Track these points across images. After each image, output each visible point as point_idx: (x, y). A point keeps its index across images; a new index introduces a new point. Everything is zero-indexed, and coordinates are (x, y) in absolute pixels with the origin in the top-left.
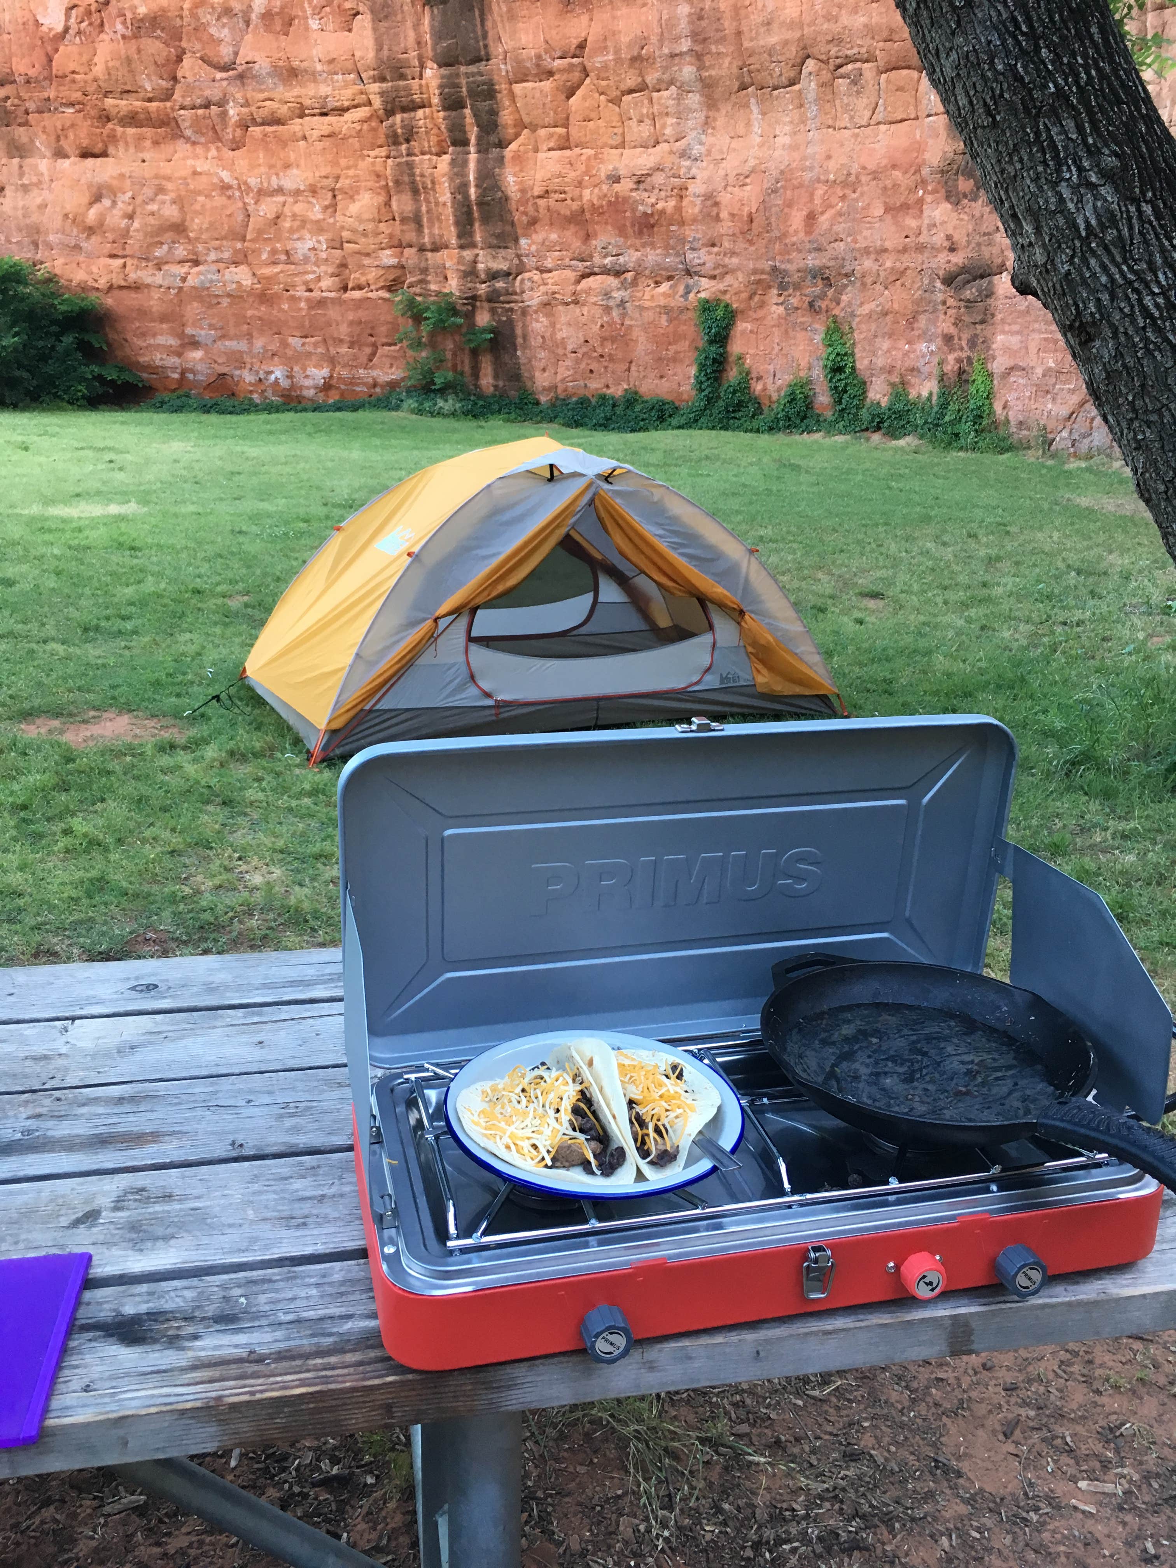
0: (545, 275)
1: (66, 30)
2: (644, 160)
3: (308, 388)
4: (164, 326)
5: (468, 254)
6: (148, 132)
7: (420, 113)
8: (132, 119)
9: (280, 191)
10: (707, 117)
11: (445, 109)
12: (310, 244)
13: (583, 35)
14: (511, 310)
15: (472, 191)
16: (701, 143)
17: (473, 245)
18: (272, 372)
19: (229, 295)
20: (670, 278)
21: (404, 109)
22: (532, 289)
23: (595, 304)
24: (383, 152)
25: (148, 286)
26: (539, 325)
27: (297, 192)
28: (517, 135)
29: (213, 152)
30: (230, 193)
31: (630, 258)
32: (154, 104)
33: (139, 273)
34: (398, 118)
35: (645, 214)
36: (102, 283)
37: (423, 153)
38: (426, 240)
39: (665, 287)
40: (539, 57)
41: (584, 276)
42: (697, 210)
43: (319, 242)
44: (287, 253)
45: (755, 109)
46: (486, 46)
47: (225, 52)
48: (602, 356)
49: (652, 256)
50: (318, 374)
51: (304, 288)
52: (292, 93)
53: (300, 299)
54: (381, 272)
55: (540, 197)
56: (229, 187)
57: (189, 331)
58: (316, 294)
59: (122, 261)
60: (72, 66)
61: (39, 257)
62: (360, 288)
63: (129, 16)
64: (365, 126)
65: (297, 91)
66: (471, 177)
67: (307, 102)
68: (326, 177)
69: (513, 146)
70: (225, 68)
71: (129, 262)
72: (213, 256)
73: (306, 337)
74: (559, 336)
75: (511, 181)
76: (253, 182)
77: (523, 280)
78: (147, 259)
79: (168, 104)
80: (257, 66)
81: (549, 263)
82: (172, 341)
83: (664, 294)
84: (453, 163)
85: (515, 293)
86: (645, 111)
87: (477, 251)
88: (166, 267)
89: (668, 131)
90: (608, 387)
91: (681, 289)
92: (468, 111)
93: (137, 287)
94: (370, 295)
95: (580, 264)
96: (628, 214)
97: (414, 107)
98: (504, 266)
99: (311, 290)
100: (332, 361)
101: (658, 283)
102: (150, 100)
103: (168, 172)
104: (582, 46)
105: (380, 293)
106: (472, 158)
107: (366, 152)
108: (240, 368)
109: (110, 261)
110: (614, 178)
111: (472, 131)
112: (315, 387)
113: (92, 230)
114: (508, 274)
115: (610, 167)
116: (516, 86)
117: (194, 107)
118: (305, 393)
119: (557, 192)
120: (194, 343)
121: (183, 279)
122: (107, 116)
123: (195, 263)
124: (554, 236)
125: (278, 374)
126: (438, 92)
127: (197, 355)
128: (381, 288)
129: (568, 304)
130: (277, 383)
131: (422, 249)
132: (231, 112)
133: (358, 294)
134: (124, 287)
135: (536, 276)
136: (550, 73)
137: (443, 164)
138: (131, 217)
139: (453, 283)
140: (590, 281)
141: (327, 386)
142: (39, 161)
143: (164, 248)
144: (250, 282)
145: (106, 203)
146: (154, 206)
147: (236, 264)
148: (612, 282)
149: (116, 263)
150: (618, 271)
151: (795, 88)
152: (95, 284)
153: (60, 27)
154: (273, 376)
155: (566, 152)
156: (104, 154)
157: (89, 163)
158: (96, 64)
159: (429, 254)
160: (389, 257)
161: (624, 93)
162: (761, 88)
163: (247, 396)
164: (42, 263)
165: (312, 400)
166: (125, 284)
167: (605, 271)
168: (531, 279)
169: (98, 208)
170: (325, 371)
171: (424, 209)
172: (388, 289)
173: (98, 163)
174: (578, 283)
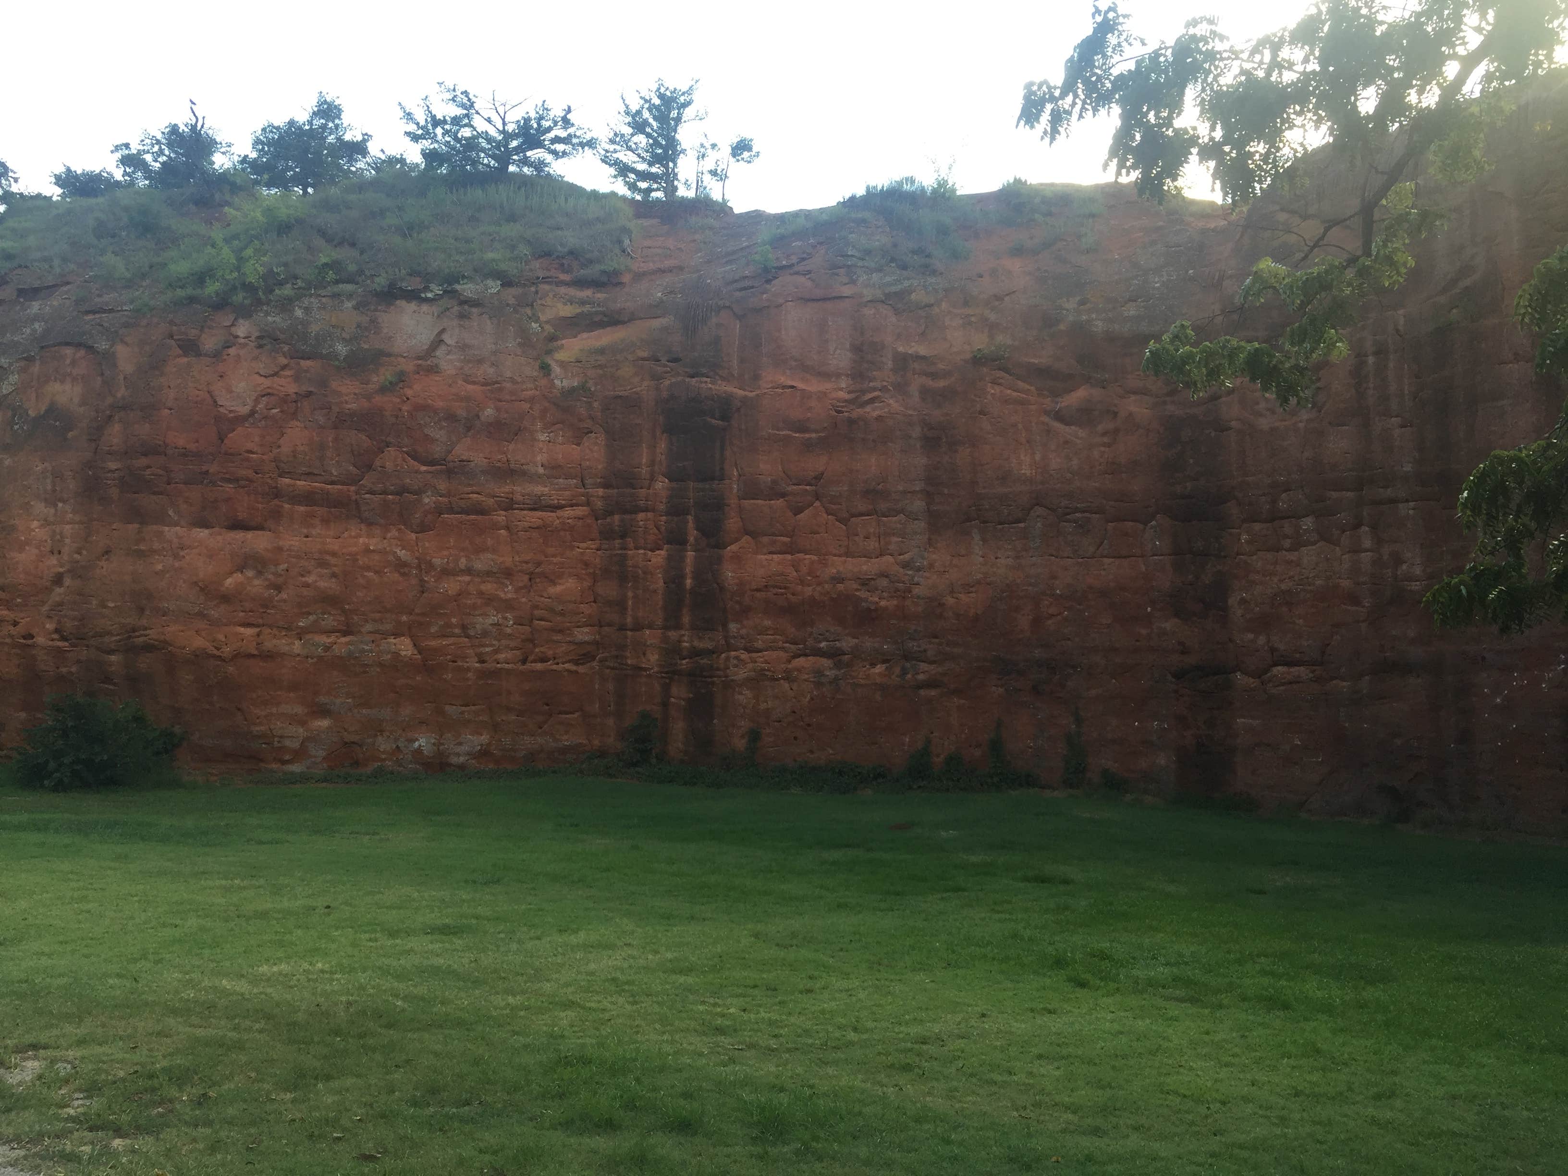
0: (754, 655)
1: (252, 413)
2: (869, 567)
3: (458, 755)
4: (292, 695)
5: (673, 634)
6: (321, 511)
7: (641, 516)
8: (308, 498)
9: (469, 571)
10: (930, 539)
11: (668, 514)
12: (493, 619)
13: (821, 469)
14: (713, 683)
15: (689, 582)
16: (923, 558)
17: (678, 627)
18: (417, 740)
19: (381, 665)
20: (884, 662)
21: (625, 512)
22: (736, 666)
23: (806, 680)
24: (593, 545)
25: (283, 655)
26: (741, 697)
27: (489, 573)
28: (737, 540)
29: (394, 533)
30: (406, 570)
31: (847, 643)
32: (336, 487)
33: (275, 641)
34: (617, 517)
35: (869, 609)
36: (227, 651)
37: (637, 548)
38: (629, 620)
39: (879, 669)
40: (774, 482)
41: (796, 656)
42: (920, 609)
43: (506, 618)
44: (464, 627)
45: (977, 537)
46: (722, 469)
47: (438, 450)
48: (809, 725)
49: (869, 643)
50: (476, 740)
51: (476, 659)
52: (504, 489)
53: (468, 669)
54: (572, 647)
55: (758, 590)
56: (405, 564)
57: (323, 699)
58: (490, 666)
59: (257, 630)
60: (250, 446)
61: (144, 622)
62: (544, 660)
63: (335, 409)
64: (580, 523)
65: (507, 489)
66: (688, 570)
67: (518, 497)
68: (527, 563)
69: (733, 548)
70: (432, 463)
71: (267, 631)
72: (369, 627)
73: (467, 705)
74: (763, 706)
75: (729, 574)
76: (437, 561)
77: (728, 659)
78: (288, 629)
79: (353, 488)
80: (472, 464)
81: (759, 644)
82: (299, 710)
83: (880, 674)
84: (669, 558)
85: (718, 669)
86: (872, 530)
87: (683, 632)
88: (308, 637)
89: (892, 547)
90: (812, 752)
91: (897, 670)
92: (690, 518)
93: (269, 656)
94: (555, 667)
95: (792, 646)
96: (850, 608)
97: (637, 510)
98: (709, 645)
99: (483, 662)
100: (495, 727)
101: (873, 665)
102: (333, 483)
103: (336, 548)
104: (818, 477)
105: (567, 666)
106: (690, 554)
107: (577, 544)
108: (376, 736)
109: (242, 630)
110: (838, 579)
111: (692, 534)
112: (468, 754)
113: (225, 598)
114: (712, 652)
115: (835, 571)
116: (746, 503)
117: (385, 492)
118: (454, 760)
119: (776, 587)
120: (323, 712)
121: (327, 648)
122: (277, 494)
123: (345, 633)
124: (767, 623)
125: (423, 742)
126: (664, 500)
127: (324, 723)
128: (569, 661)
129: (777, 680)
130: (419, 751)
131: (622, 628)
132: (426, 500)
133: (539, 666)
134: (254, 656)
135: (744, 656)
136: (783, 495)
137: (659, 557)
138: (279, 588)
139: (653, 657)
140: (801, 662)
141: (484, 753)
142: (167, 529)
143: (310, 617)
144: (409, 653)
145: (250, 573)
146: (310, 579)
147: (396, 635)
148: (826, 662)
149: (249, 632)
150: (834, 654)
151: (1022, 525)
152: (215, 652)
153: (245, 410)
154: (417, 744)
155: (789, 557)
156: (259, 528)
157: (239, 535)
158: (279, 447)
159: (629, 633)
160: (583, 634)
161: (853, 516)
162: (985, 522)
163: (377, 764)
164: (146, 629)
165: (462, 767)
166: (256, 652)
167: (818, 653)
168: (737, 658)
169: (238, 577)
170: (484, 738)
171: (630, 594)
172: (576, 663)
173: (250, 535)
174: (789, 662)
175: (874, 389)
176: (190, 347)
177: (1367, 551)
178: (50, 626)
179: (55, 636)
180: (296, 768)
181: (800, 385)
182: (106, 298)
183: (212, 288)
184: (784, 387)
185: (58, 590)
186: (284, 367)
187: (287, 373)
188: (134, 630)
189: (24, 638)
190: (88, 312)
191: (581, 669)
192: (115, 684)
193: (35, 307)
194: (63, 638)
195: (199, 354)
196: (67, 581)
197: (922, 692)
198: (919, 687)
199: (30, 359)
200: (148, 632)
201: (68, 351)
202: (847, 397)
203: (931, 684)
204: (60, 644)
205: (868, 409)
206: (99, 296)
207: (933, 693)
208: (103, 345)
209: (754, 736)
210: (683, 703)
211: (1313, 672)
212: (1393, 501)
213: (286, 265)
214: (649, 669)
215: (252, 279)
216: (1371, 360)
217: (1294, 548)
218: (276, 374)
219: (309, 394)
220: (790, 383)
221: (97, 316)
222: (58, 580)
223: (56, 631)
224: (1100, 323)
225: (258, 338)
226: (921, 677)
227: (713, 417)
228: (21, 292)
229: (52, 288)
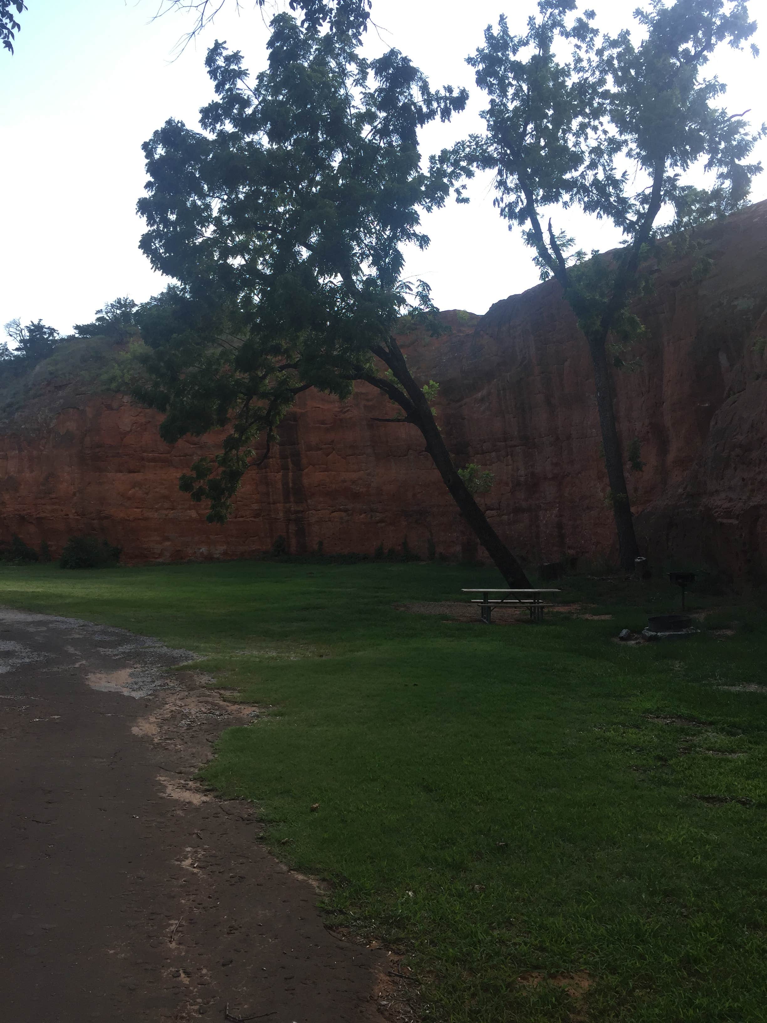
0: (318, 512)
1: (131, 430)
2: (355, 476)
3: (216, 554)
4: (156, 533)
5: (287, 505)
6: (159, 464)
7: (271, 460)
8: (154, 460)
10: (376, 464)
11: (281, 459)
13: (333, 438)
14: (304, 524)
15: (291, 485)
16: (374, 471)
17: (289, 502)
19: (186, 521)
20: (364, 513)
22: (312, 516)
23: (337, 521)
24: (255, 472)
25: (151, 518)
26: (315, 529)
28: (307, 467)
31: (350, 506)
32: (163, 455)
33: (148, 513)
35: (356, 493)
36: (132, 518)
37: (271, 472)
38: (271, 500)
39: (363, 516)
40: (317, 444)
41: (333, 512)
42: (374, 492)
45: (392, 462)
46: (298, 440)
48: (340, 539)
49: (358, 506)
50: (222, 548)
54: (252, 512)
55: (316, 487)
57: (167, 534)
59: (141, 509)
60: (132, 442)
61: (103, 508)
62: (242, 517)
66: (290, 480)
69: (306, 471)
70: (195, 444)
71: (145, 510)
73: (217, 535)
74: (323, 532)
75: (306, 481)
77: (308, 514)
78: (152, 509)
79: (169, 455)
80: (209, 444)
81: (319, 508)
82: (159, 539)
83: (363, 518)
84: (283, 476)
85: (305, 518)
86: (355, 461)
87: (291, 504)
88: (159, 511)
89: (363, 468)
90: (342, 549)
91: (369, 516)
92: (289, 460)
93: (146, 519)
94: (246, 519)
95: (331, 508)
96: (349, 492)
97: (269, 458)
98: (301, 509)
100: (228, 543)
101: (361, 514)
102: (161, 454)
103: (166, 477)
104: (333, 441)
105: (251, 519)
106: (290, 474)
107: (249, 472)
108: (187, 548)
109: (135, 510)
110: (344, 481)
111: (291, 466)
112: (219, 554)
113: (129, 499)
114: (303, 511)
115: (343, 478)
116: (308, 452)
117: (180, 456)
118: (215, 556)
119: (322, 485)
120: (167, 539)
121: (167, 515)
122: (143, 459)
123: (172, 509)
124: (321, 499)
125: (204, 549)
126: (278, 454)
127: (168, 543)
128: (251, 517)
129: (327, 521)
130: (202, 553)
131: (269, 503)
132: (195, 458)
133: (241, 519)
134: (141, 519)
135: (314, 512)
136: (321, 449)
137: (279, 475)
138: (147, 493)
139: (281, 515)
140: (335, 514)
141: (225, 553)
142: (108, 474)
143: (159, 504)
144: (195, 516)
145: (137, 489)
146: (157, 490)
147: (190, 509)
148: (343, 514)
149: (138, 510)
150: (346, 511)
151: (406, 457)
152: (128, 519)
153: (128, 429)
154: (201, 550)
155: (326, 473)
156: (139, 472)
157: (132, 475)
158: (141, 442)
159: (272, 505)
160: (255, 506)
161: (347, 456)
162: (394, 456)
163: (189, 558)
164: (104, 511)
165: (218, 559)
166: (141, 518)
167: (340, 510)
168: (312, 513)
169: (133, 490)
170: (225, 547)
171: (270, 490)
172: (255, 517)
173: (136, 474)
174: (331, 514)
175: (348, 407)
176: (109, 407)
177: (510, 465)
178: (74, 511)
179: (76, 514)
180: (160, 560)
181: (321, 407)
182: (83, 389)
183: (114, 385)
184: (315, 407)
185: (75, 498)
186: (141, 412)
187: (142, 414)
188: (101, 512)
189: (66, 516)
190: (77, 394)
191: (257, 520)
192: (97, 531)
193: (60, 393)
194: (78, 515)
195: (112, 409)
196: (78, 495)
197: (379, 524)
198: (378, 523)
199: (59, 414)
200: (105, 512)
201: (71, 410)
202: (339, 410)
203: (381, 521)
204: (77, 517)
205: (346, 414)
206: (80, 388)
207: (383, 524)
208: (81, 408)
209: (321, 543)
210: (294, 531)
211: (497, 512)
212: (515, 446)
213: (139, 373)
214: (280, 519)
215: (127, 381)
216: (502, 392)
217: (490, 465)
218: (137, 415)
219: (150, 422)
220: (318, 406)
221: (81, 396)
222: (74, 494)
223: (76, 512)
224: (423, 377)
225: (131, 402)
226: (378, 518)
227: (291, 421)
228: (56, 387)
229: (66, 385)
